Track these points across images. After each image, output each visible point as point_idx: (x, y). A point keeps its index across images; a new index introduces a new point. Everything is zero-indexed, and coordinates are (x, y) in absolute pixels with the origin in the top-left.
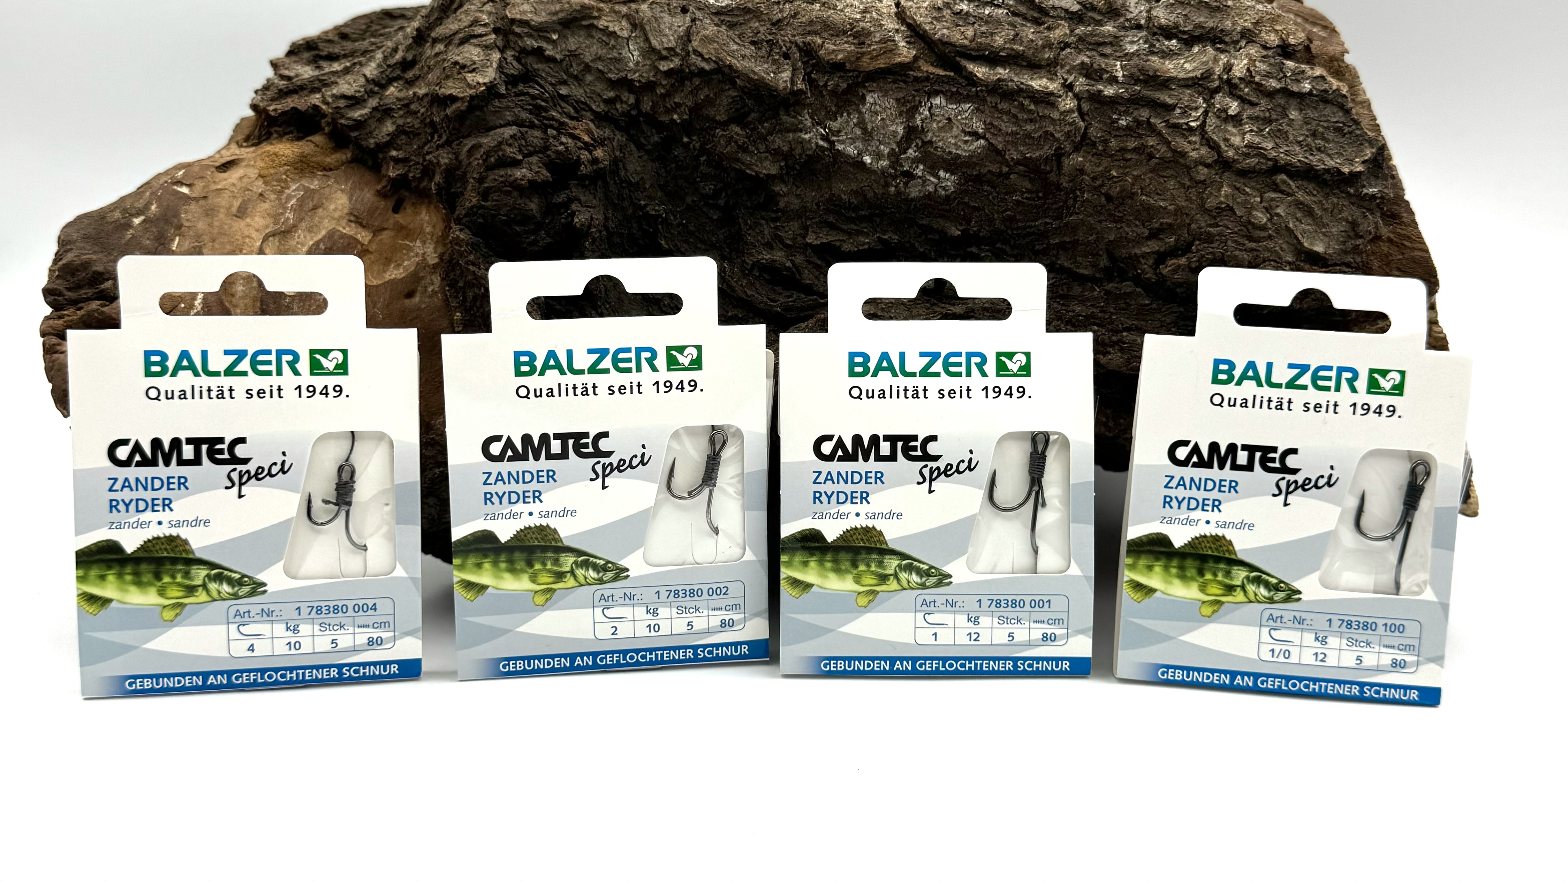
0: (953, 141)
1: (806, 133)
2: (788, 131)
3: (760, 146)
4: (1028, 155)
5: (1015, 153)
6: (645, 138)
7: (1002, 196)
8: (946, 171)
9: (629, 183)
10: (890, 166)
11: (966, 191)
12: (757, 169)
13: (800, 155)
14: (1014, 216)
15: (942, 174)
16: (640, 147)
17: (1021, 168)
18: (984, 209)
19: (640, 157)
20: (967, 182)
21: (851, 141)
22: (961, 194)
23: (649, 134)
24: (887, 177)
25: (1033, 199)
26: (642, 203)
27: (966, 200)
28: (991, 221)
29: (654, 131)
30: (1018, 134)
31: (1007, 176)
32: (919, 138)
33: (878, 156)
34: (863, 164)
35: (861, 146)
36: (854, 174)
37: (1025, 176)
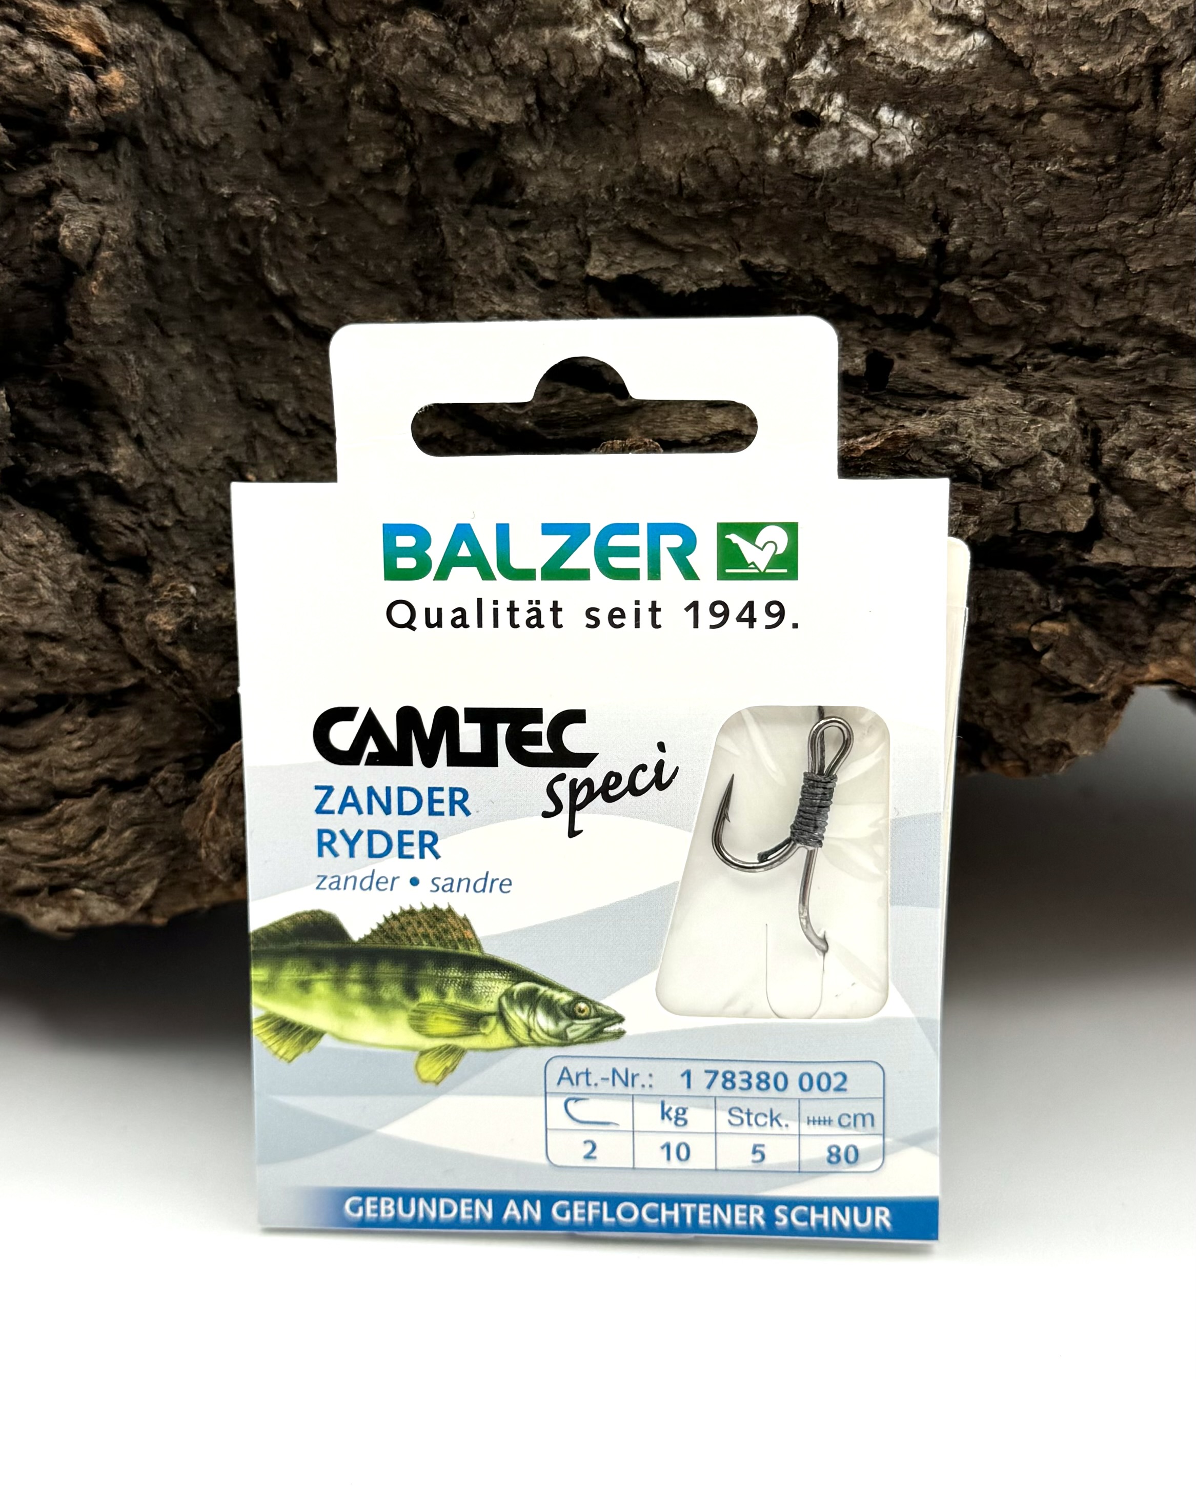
0: (911, 39)
1: (580, 28)
2: (540, 22)
3: (479, 58)
4: (1085, 68)
5: (1055, 63)
6: (228, 44)
7: (1020, 164)
8: (896, 108)
9: (197, 148)
10: (768, 100)
11: (941, 154)
12: (472, 111)
13: (569, 79)
14: (1049, 211)
15: (885, 114)
16: (218, 65)
17: (1068, 98)
18: (980, 197)
19: (221, 89)
20: (942, 134)
21: (680, 44)
22: (927, 161)
23: (238, 35)
24: (761, 126)
25: (1092, 171)
26: (225, 190)
27: (940, 175)
28: (997, 223)
29: (248, 29)
30: (1062, 18)
31: (1033, 117)
32: (834, 32)
33: (742, 77)
34: (708, 95)
35: (703, 55)
36: (689, 121)
37: (1076, 117)
